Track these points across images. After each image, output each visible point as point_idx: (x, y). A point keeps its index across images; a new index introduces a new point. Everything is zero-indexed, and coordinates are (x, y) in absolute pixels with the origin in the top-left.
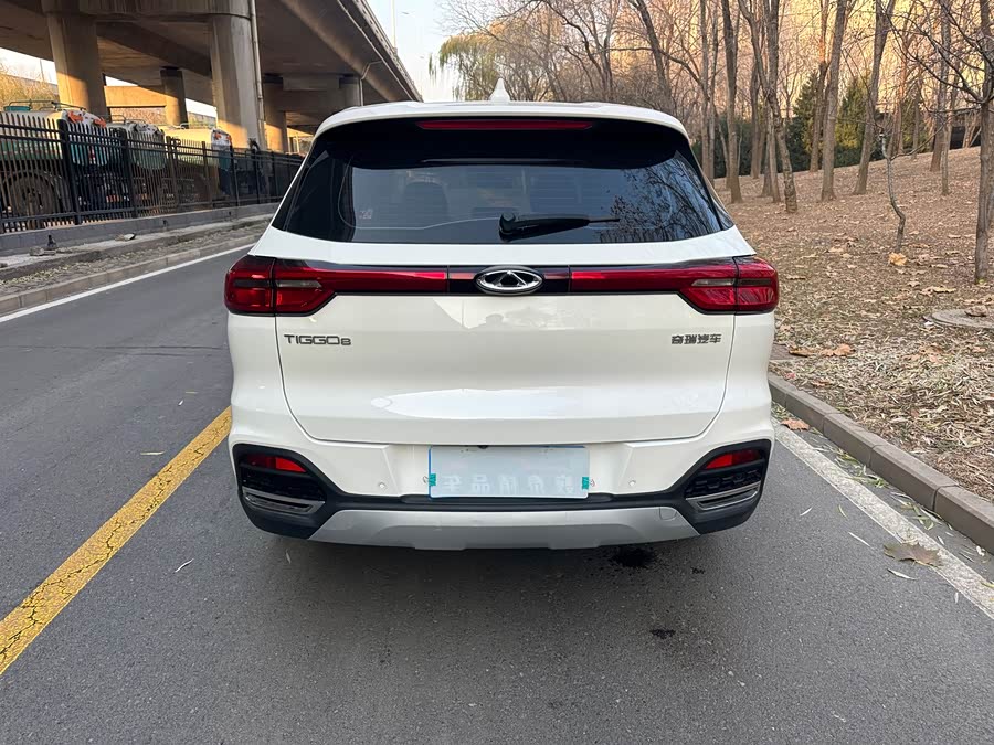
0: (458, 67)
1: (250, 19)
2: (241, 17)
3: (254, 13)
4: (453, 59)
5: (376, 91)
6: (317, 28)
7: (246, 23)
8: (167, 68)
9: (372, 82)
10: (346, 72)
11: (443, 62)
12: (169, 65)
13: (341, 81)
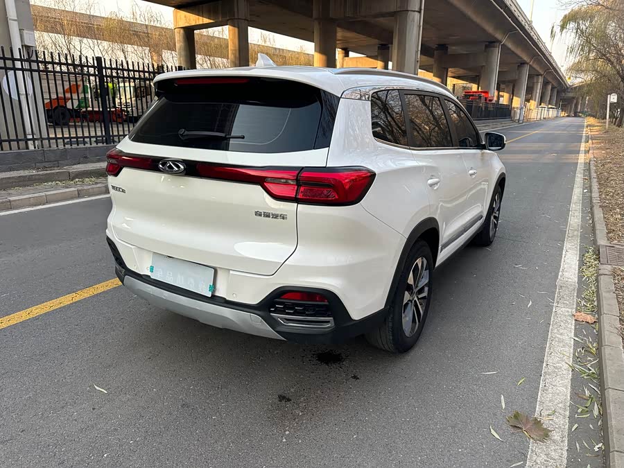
0: (575, 31)
1: (420, 12)
2: (414, 11)
3: (423, 8)
4: (572, 25)
5: (513, 52)
6: (470, 13)
7: (417, 14)
8: (382, 45)
9: (510, 45)
10: (489, 40)
11: (563, 27)
12: (382, 43)
13: (487, 47)
